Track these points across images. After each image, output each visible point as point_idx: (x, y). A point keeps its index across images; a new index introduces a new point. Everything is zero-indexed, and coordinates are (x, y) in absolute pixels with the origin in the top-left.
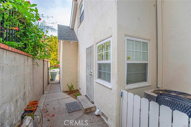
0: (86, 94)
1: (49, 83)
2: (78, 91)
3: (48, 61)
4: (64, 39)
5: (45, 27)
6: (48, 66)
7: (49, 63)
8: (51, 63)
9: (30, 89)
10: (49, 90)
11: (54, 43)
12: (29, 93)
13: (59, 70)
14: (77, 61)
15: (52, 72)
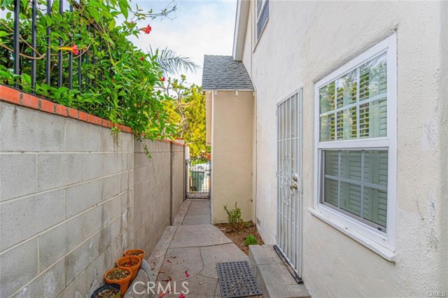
0: (275, 243)
1: (186, 197)
2: (252, 226)
3: (184, 146)
4: (217, 87)
5: (171, 59)
6: (184, 157)
7: (188, 149)
8: (192, 150)
9: (124, 219)
10: (184, 213)
11: (198, 102)
12: (121, 228)
13: (208, 166)
14: (252, 144)
15: (197, 170)
